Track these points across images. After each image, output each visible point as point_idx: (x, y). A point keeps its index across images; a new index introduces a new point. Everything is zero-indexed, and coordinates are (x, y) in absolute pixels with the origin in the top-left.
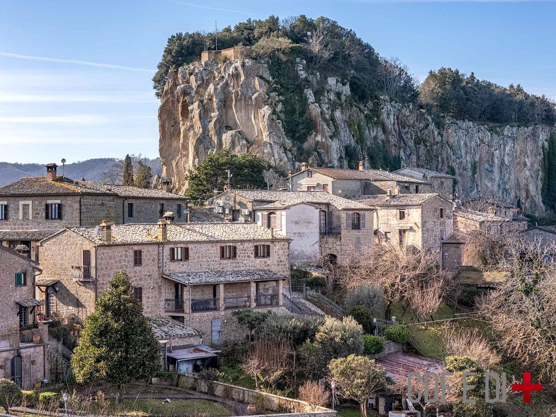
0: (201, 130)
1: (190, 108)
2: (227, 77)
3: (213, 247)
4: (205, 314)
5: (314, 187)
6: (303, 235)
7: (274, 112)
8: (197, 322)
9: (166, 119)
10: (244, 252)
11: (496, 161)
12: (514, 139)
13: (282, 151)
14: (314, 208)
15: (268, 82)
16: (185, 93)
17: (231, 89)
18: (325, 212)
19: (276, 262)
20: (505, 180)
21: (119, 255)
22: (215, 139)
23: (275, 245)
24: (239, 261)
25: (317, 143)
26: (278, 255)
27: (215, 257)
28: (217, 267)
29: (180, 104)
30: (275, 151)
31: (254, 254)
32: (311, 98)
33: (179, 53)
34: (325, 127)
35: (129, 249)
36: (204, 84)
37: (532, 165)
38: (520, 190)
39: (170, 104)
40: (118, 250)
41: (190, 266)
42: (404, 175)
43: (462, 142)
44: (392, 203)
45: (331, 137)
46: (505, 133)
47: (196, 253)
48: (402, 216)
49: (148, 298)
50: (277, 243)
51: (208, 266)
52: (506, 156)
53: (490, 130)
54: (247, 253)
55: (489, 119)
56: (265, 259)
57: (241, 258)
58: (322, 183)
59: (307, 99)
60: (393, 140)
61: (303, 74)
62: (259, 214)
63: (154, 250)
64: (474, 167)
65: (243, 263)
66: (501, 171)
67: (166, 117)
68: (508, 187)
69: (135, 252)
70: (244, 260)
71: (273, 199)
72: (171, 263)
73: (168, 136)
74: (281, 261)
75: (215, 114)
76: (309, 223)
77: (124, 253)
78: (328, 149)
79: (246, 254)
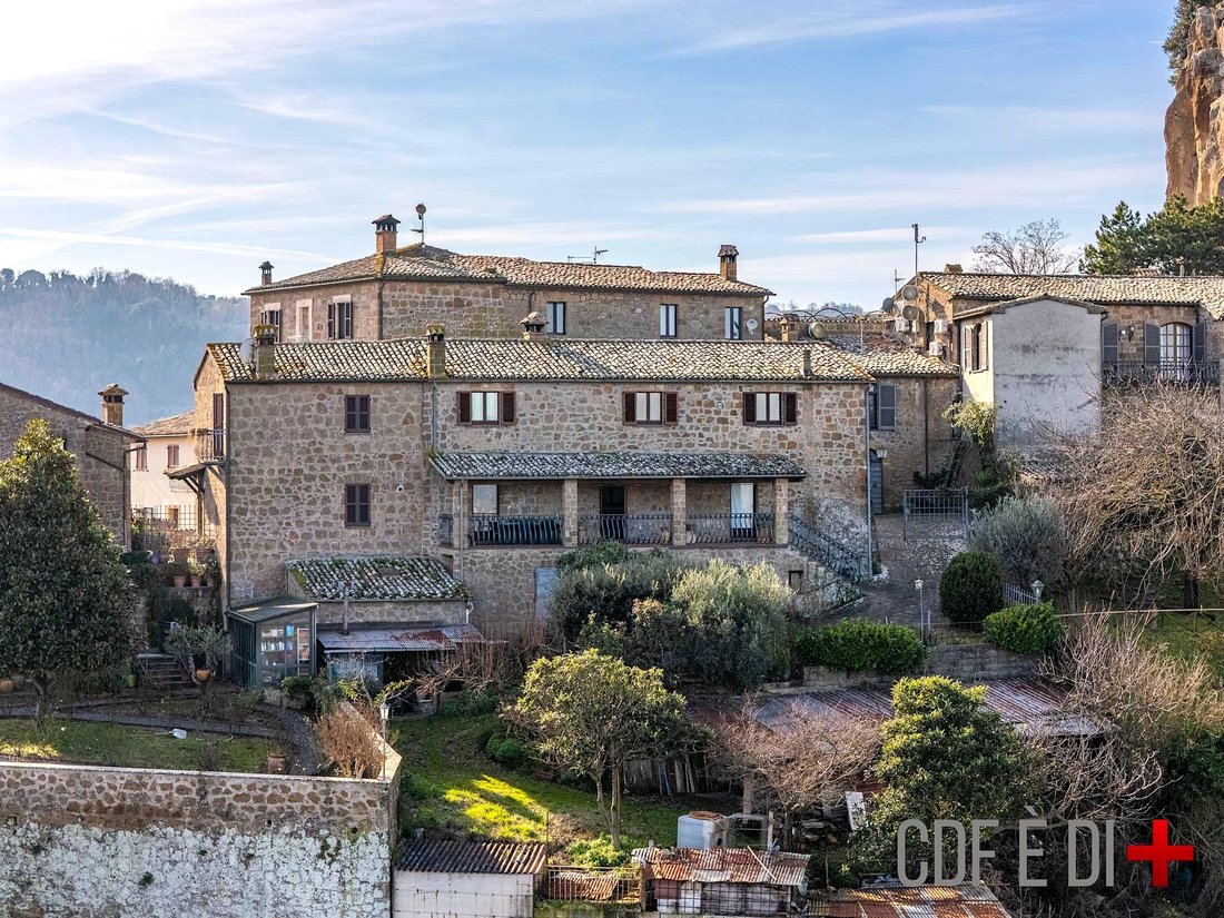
3: (600, 393)
4: (516, 553)
6: (1046, 380)
8: (488, 572)
9: (1179, 139)
10: (704, 409)
14: (1085, 310)
16: (1204, 69)
18: (1190, 327)
19: (819, 438)
21: (300, 405)
23: (818, 395)
24: (689, 432)
26: (828, 419)
27: (606, 418)
28: (611, 443)
31: (740, 417)
35: (331, 393)
40: (296, 393)
41: (520, 438)
47: (542, 406)
49: (391, 509)
50: (823, 390)
51: (581, 439)
54: (718, 413)
56: (783, 430)
57: (695, 423)
62: (963, 330)
63: (409, 398)
65: (701, 435)
67: (1179, 135)
69: (350, 400)
70: (707, 429)
72: (458, 429)
73: (1184, 179)
74: (838, 436)
76: (1066, 349)
77: (316, 401)
79: (713, 415)
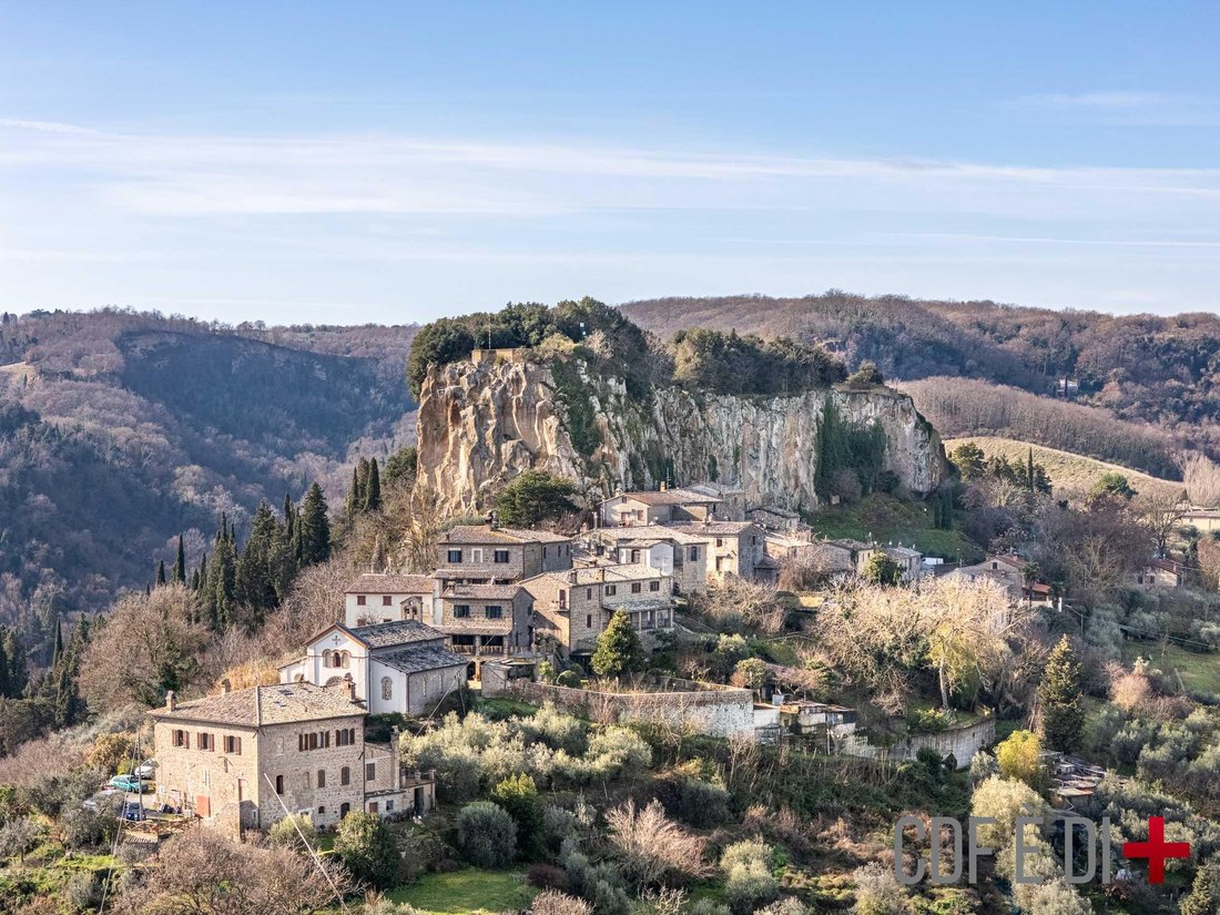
0: (476, 438)
1: (462, 413)
2: (505, 381)
3: (628, 584)
5: (629, 513)
6: (662, 568)
7: (561, 424)
9: (428, 422)
10: (644, 587)
11: (762, 443)
12: (784, 415)
13: (570, 464)
14: (670, 546)
15: (551, 388)
16: (455, 395)
17: (510, 394)
19: (662, 594)
20: (773, 467)
21: (581, 592)
22: (493, 449)
23: (662, 582)
25: (604, 455)
26: (664, 588)
27: (629, 592)
28: (629, 598)
29: (450, 409)
30: (563, 466)
31: (650, 589)
32: (598, 407)
33: (445, 349)
34: (613, 438)
35: (585, 588)
36: (478, 387)
37: (804, 445)
38: (789, 479)
39: (432, 405)
40: (580, 589)
41: (616, 599)
42: (698, 492)
43: (724, 424)
44: (710, 531)
45: (619, 449)
46: (774, 407)
47: (619, 589)
48: (719, 544)
49: (594, 622)
50: (663, 580)
51: (625, 598)
52: (774, 437)
53: (757, 404)
55: (755, 391)
56: (656, 592)
57: (643, 591)
58: (636, 509)
59: (593, 408)
60: (665, 439)
61: (586, 379)
62: (624, 551)
63: (597, 588)
64: (737, 454)
65: (644, 595)
66: (768, 457)
67: (427, 419)
68: (775, 476)
69: (588, 590)
71: (632, 537)
72: (606, 597)
73: (430, 440)
74: (665, 593)
75: (492, 422)
76: (666, 558)
78: (615, 461)
